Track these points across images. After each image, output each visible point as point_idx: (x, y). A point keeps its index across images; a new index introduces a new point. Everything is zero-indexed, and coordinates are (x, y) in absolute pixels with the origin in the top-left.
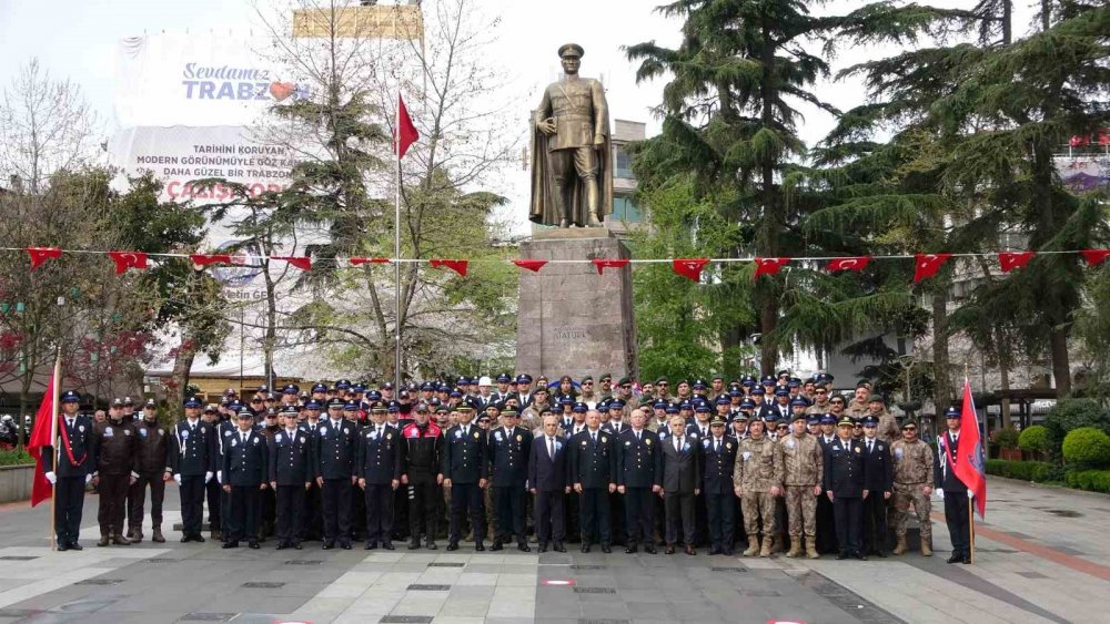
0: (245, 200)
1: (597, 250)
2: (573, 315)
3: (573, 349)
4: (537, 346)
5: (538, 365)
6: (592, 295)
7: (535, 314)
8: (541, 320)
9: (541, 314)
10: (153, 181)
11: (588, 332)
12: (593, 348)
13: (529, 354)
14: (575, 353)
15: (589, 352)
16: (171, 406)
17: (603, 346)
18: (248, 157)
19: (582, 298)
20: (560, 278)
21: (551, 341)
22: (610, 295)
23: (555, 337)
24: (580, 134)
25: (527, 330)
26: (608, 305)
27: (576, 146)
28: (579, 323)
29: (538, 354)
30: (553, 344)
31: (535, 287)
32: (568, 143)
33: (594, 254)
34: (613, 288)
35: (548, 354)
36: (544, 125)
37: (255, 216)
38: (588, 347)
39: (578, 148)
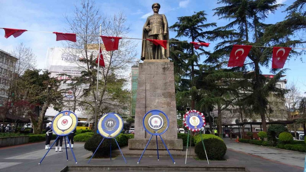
0: (71, 79)
1: (166, 66)
2: (157, 88)
3: (157, 101)
4: (144, 99)
5: (144, 107)
6: (164, 82)
7: (143, 88)
8: (146, 90)
9: (146, 88)
10: (48, 72)
11: (163, 95)
12: (164, 100)
13: (141, 102)
14: (158, 102)
15: (163, 102)
16: (39, 122)
17: (168, 100)
18: (74, 72)
19: (160, 83)
20: (152, 76)
21: (149, 98)
22: (170, 82)
23: (151, 96)
24: (159, 30)
25: (140, 94)
26: (170, 85)
27: (158, 34)
28: (159, 91)
29: (144, 102)
30: (150, 99)
31: (144, 78)
32: (155, 33)
33: (165, 67)
34: (172, 79)
35: (147, 102)
36: (147, 28)
37: (73, 82)
38: (163, 100)
39: (159, 35)
